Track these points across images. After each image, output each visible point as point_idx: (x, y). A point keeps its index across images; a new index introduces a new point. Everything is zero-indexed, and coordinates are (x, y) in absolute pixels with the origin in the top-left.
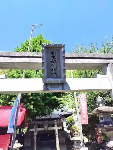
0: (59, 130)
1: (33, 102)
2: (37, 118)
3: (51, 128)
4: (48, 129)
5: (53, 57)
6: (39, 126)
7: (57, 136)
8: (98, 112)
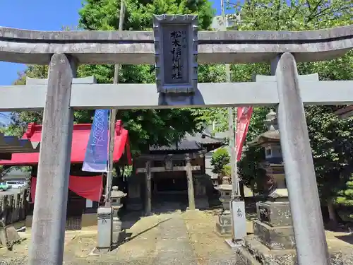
0: (194, 173)
1: (140, 119)
2: (151, 148)
3: (180, 168)
4: (172, 169)
5: (176, 43)
6: (156, 164)
7: (190, 182)
8: (262, 141)
